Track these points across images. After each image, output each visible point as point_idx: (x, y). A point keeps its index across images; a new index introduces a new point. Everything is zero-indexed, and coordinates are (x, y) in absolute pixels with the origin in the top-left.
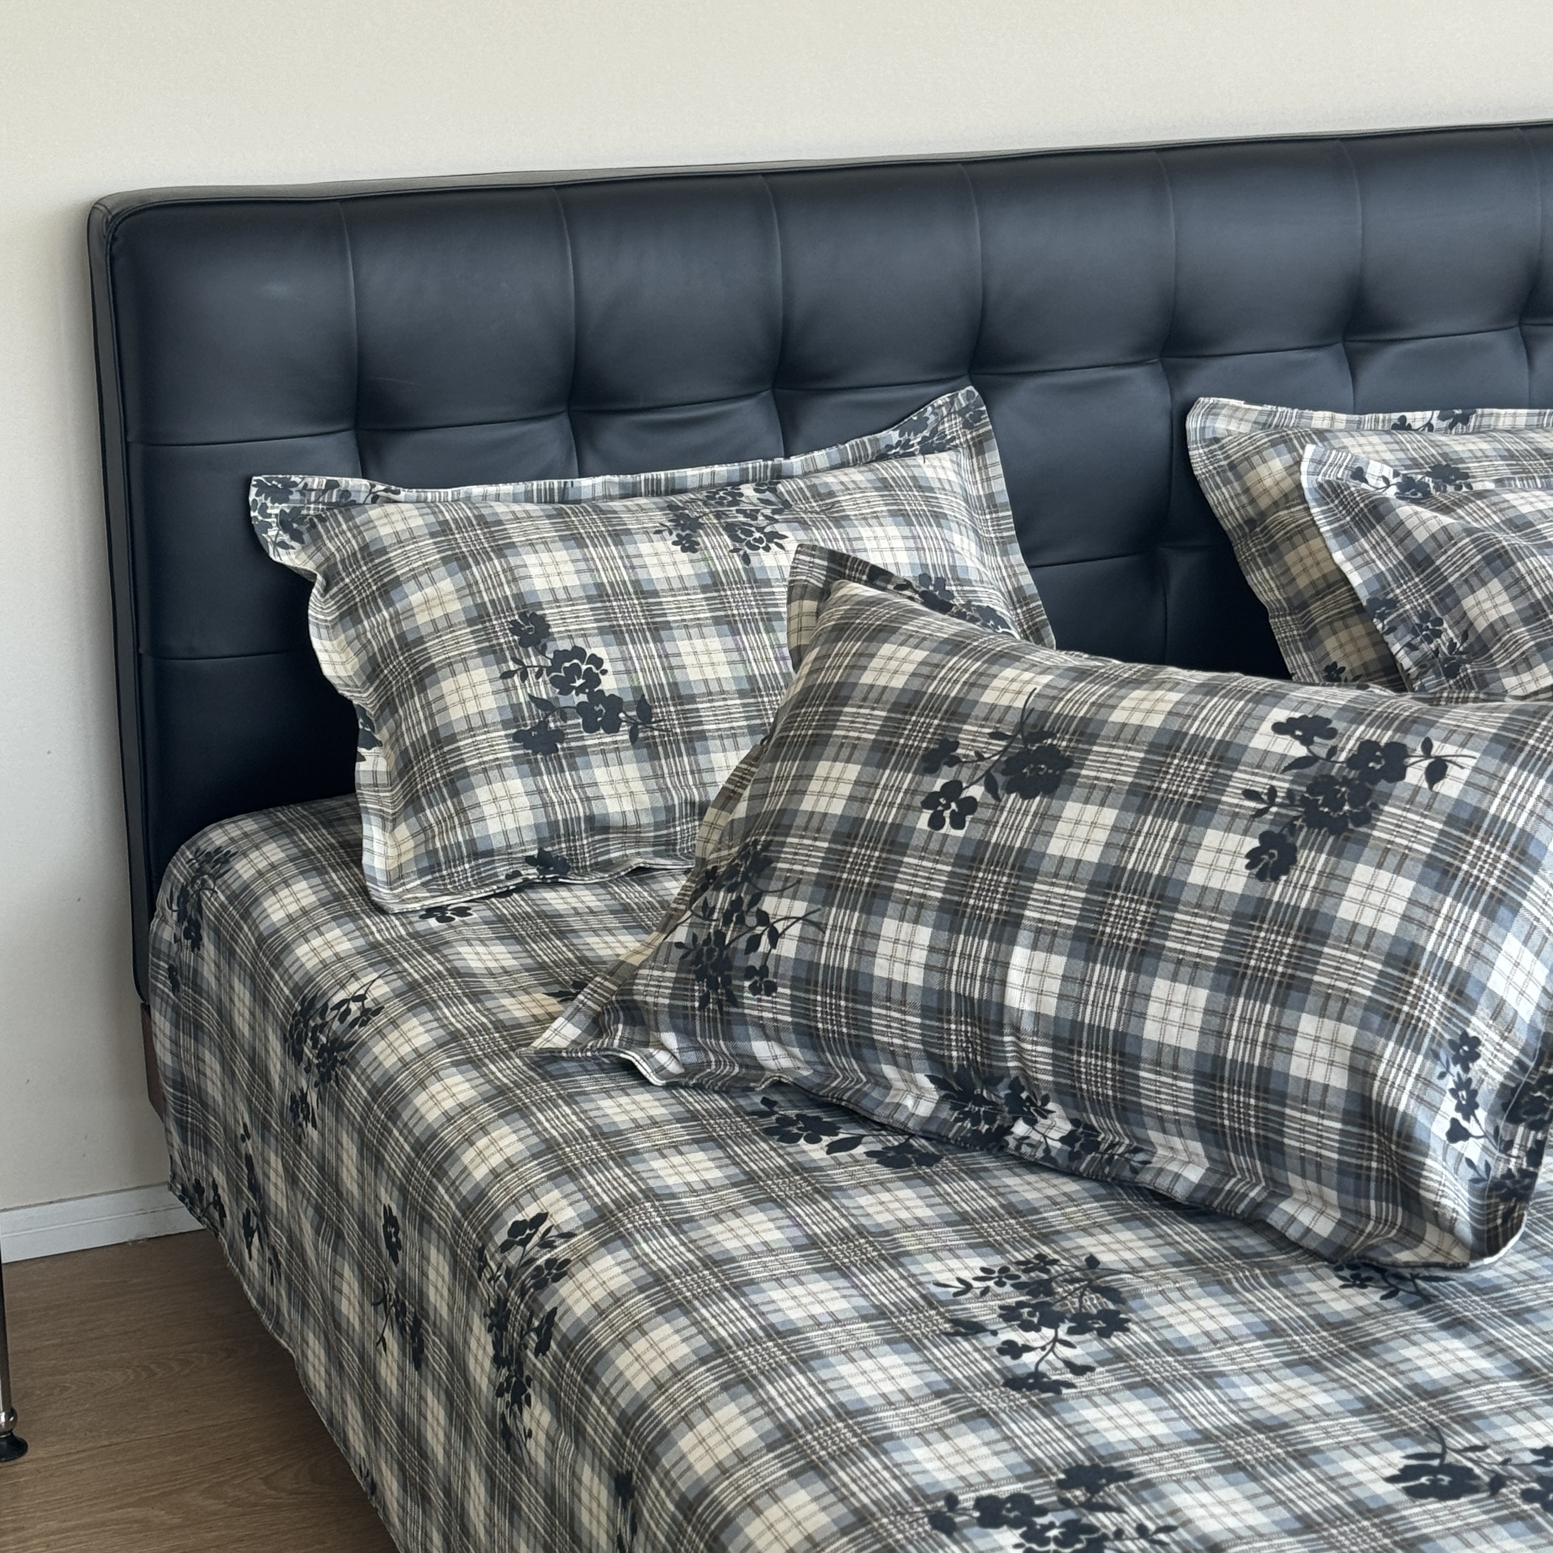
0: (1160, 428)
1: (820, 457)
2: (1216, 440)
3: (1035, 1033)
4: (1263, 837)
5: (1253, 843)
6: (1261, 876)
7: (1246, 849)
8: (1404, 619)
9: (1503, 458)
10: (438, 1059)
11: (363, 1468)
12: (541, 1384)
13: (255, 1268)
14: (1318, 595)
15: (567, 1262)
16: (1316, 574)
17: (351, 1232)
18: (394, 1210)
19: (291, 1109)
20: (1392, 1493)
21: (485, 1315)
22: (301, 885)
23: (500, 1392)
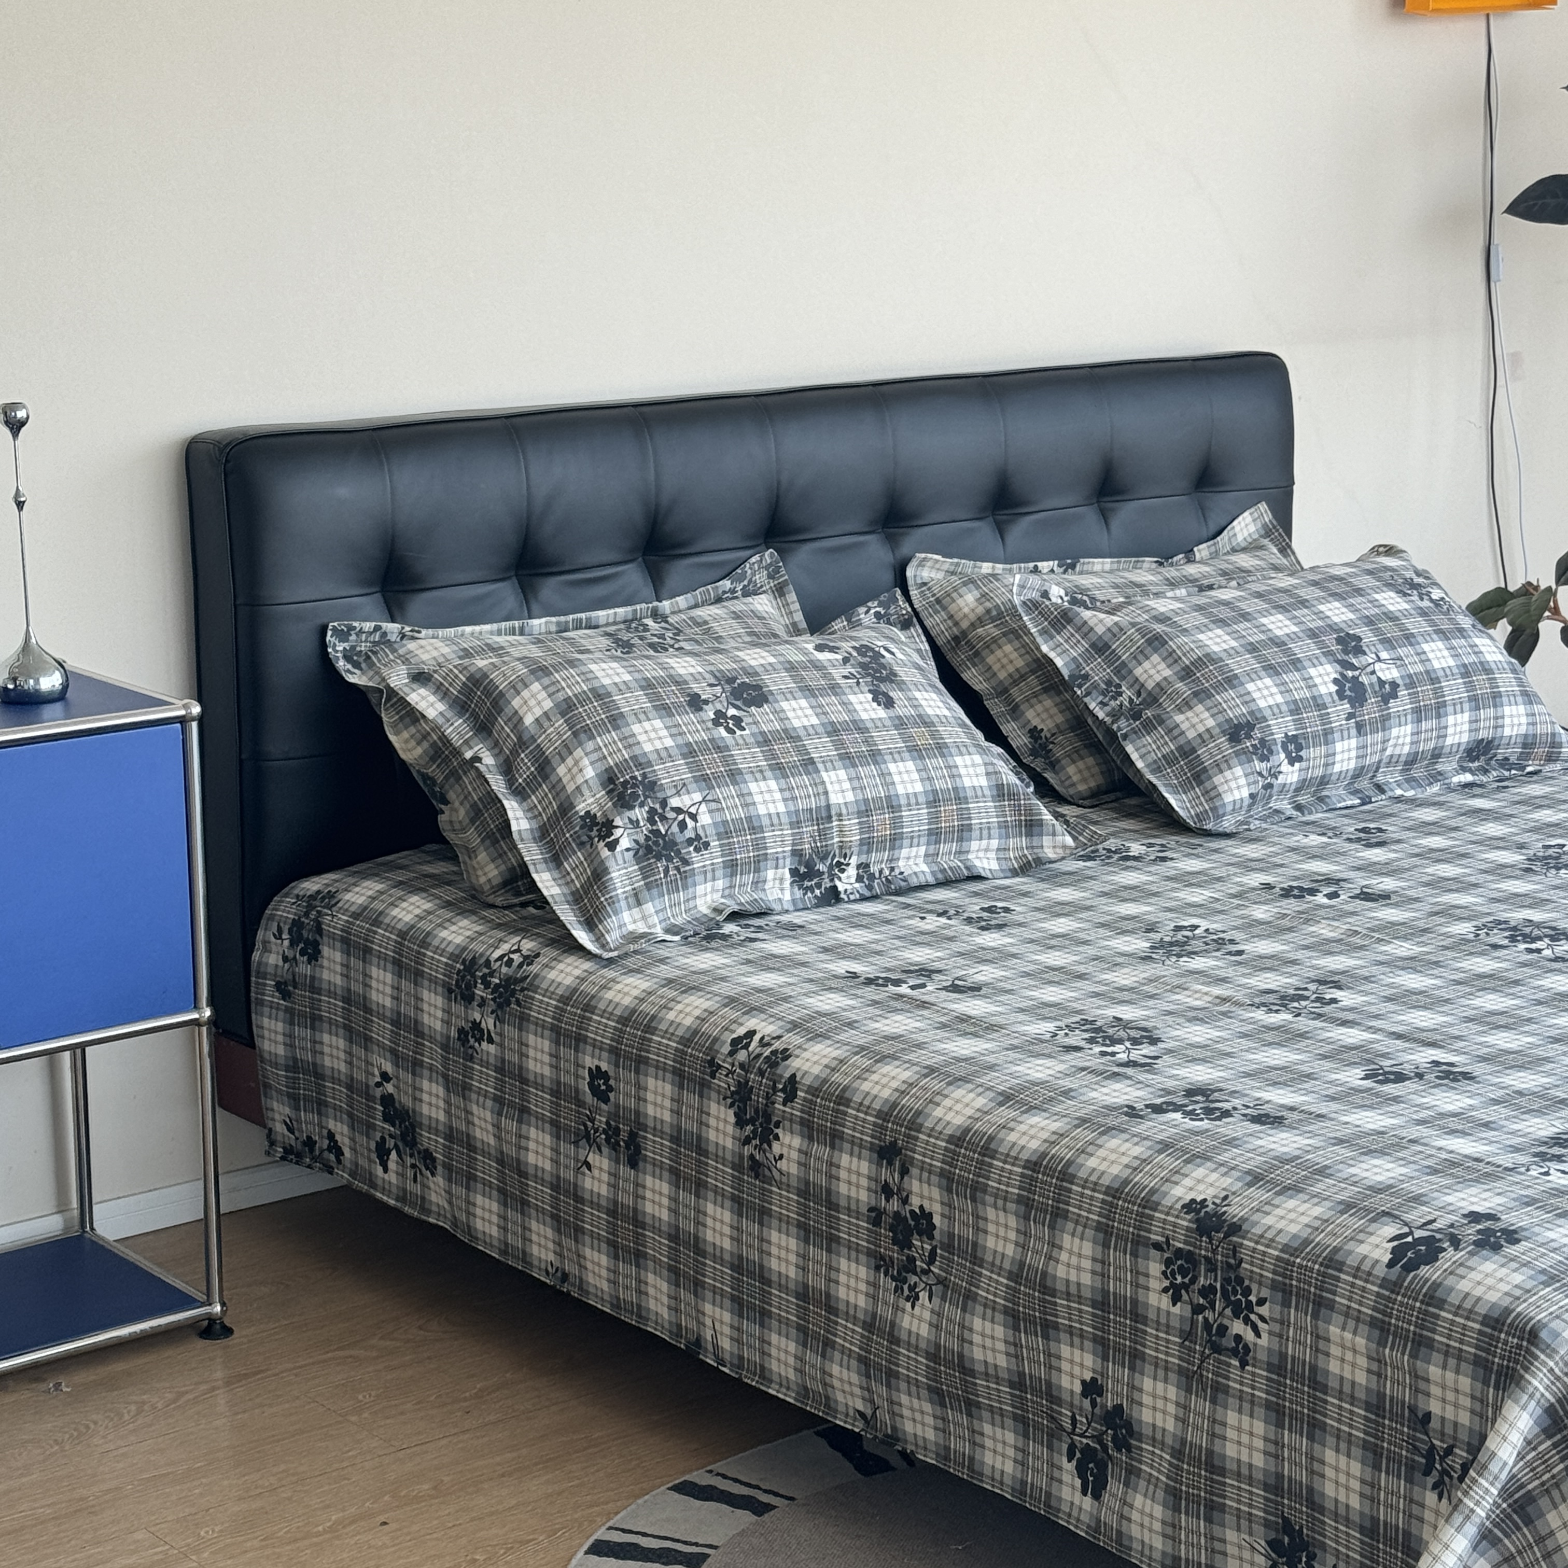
0: (888, 577)
1: (682, 601)
2: (925, 584)
8: (1095, 686)
9: (1113, 588)
10: (609, 973)
11: (550, 1269)
12: (791, 1121)
13: (392, 1177)
14: (1015, 683)
15: (786, 1050)
16: (1011, 669)
17: (541, 1103)
18: (604, 1066)
19: (459, 1039)
20: (1368, 1083)
21: (724, 1099)
22: (415, 899)
23: (747, 1141)
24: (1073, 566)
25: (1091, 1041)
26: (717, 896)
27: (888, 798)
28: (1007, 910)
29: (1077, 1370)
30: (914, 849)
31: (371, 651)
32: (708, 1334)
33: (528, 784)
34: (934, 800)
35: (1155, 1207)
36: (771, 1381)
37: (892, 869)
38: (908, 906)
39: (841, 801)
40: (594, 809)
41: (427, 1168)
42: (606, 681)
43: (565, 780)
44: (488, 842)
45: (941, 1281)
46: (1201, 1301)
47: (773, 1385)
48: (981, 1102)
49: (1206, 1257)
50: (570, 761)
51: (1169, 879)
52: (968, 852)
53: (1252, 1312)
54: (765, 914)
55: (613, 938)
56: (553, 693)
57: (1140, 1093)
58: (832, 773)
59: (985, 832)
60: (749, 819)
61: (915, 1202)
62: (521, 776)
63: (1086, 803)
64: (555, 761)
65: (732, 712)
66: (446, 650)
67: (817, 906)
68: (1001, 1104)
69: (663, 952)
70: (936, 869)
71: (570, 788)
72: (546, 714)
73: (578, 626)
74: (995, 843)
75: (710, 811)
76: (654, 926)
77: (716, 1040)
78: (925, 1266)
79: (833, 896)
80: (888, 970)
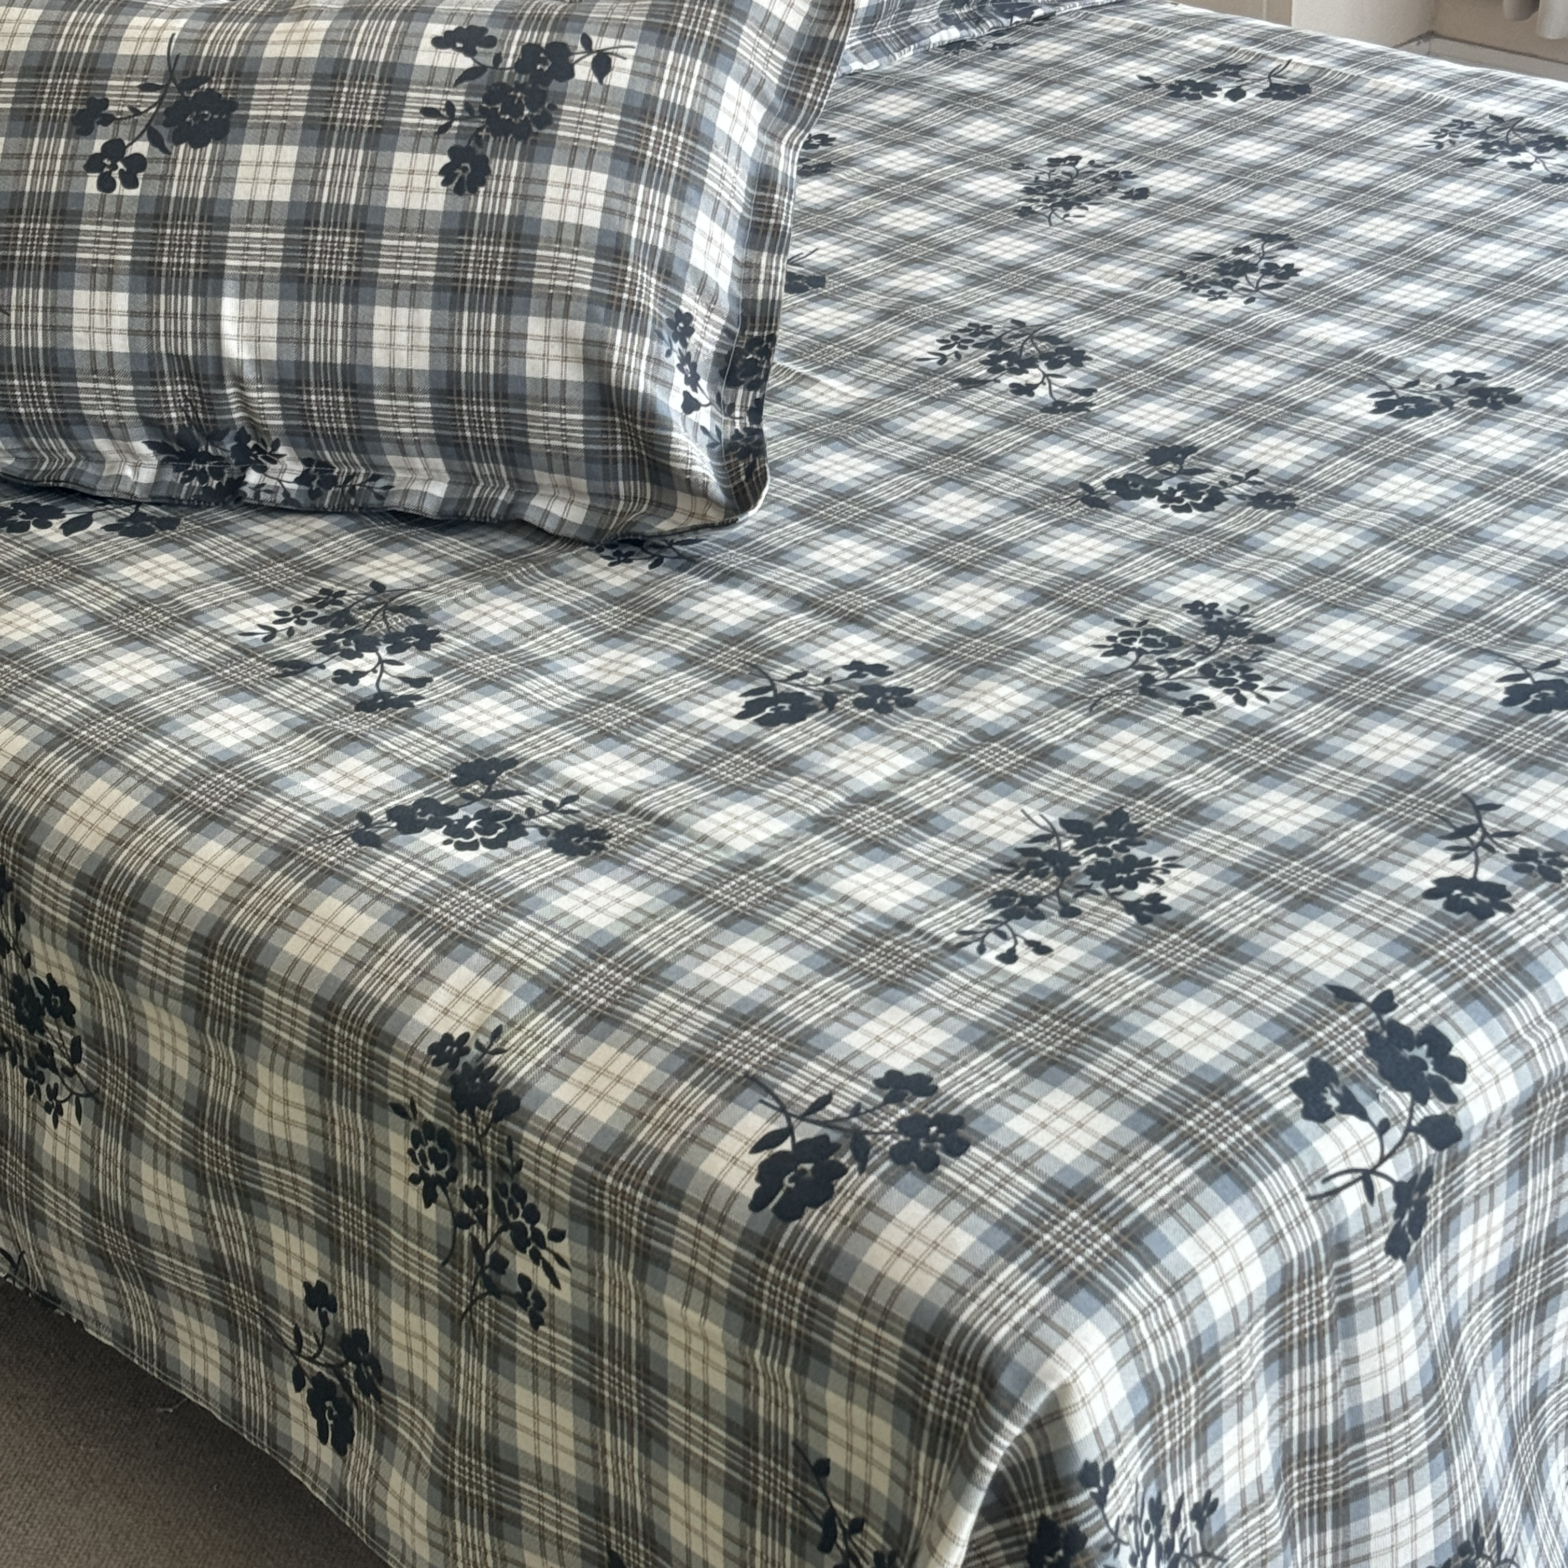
3: (259, 381)
4: (452, 152)
5: (443, 160)
6: (459, 191)
7: (438, 167)
20: (747, 727)
25: (328, 645)
29: (296, 1266)
35: (389, 1043)
45: (92, 1093)
48: (128, 806)
49: (470, 1146)
53: (544, 1246)
57: (383, 780)
61: (41, 968)
68: (160, 810)
78: (66, 1063)
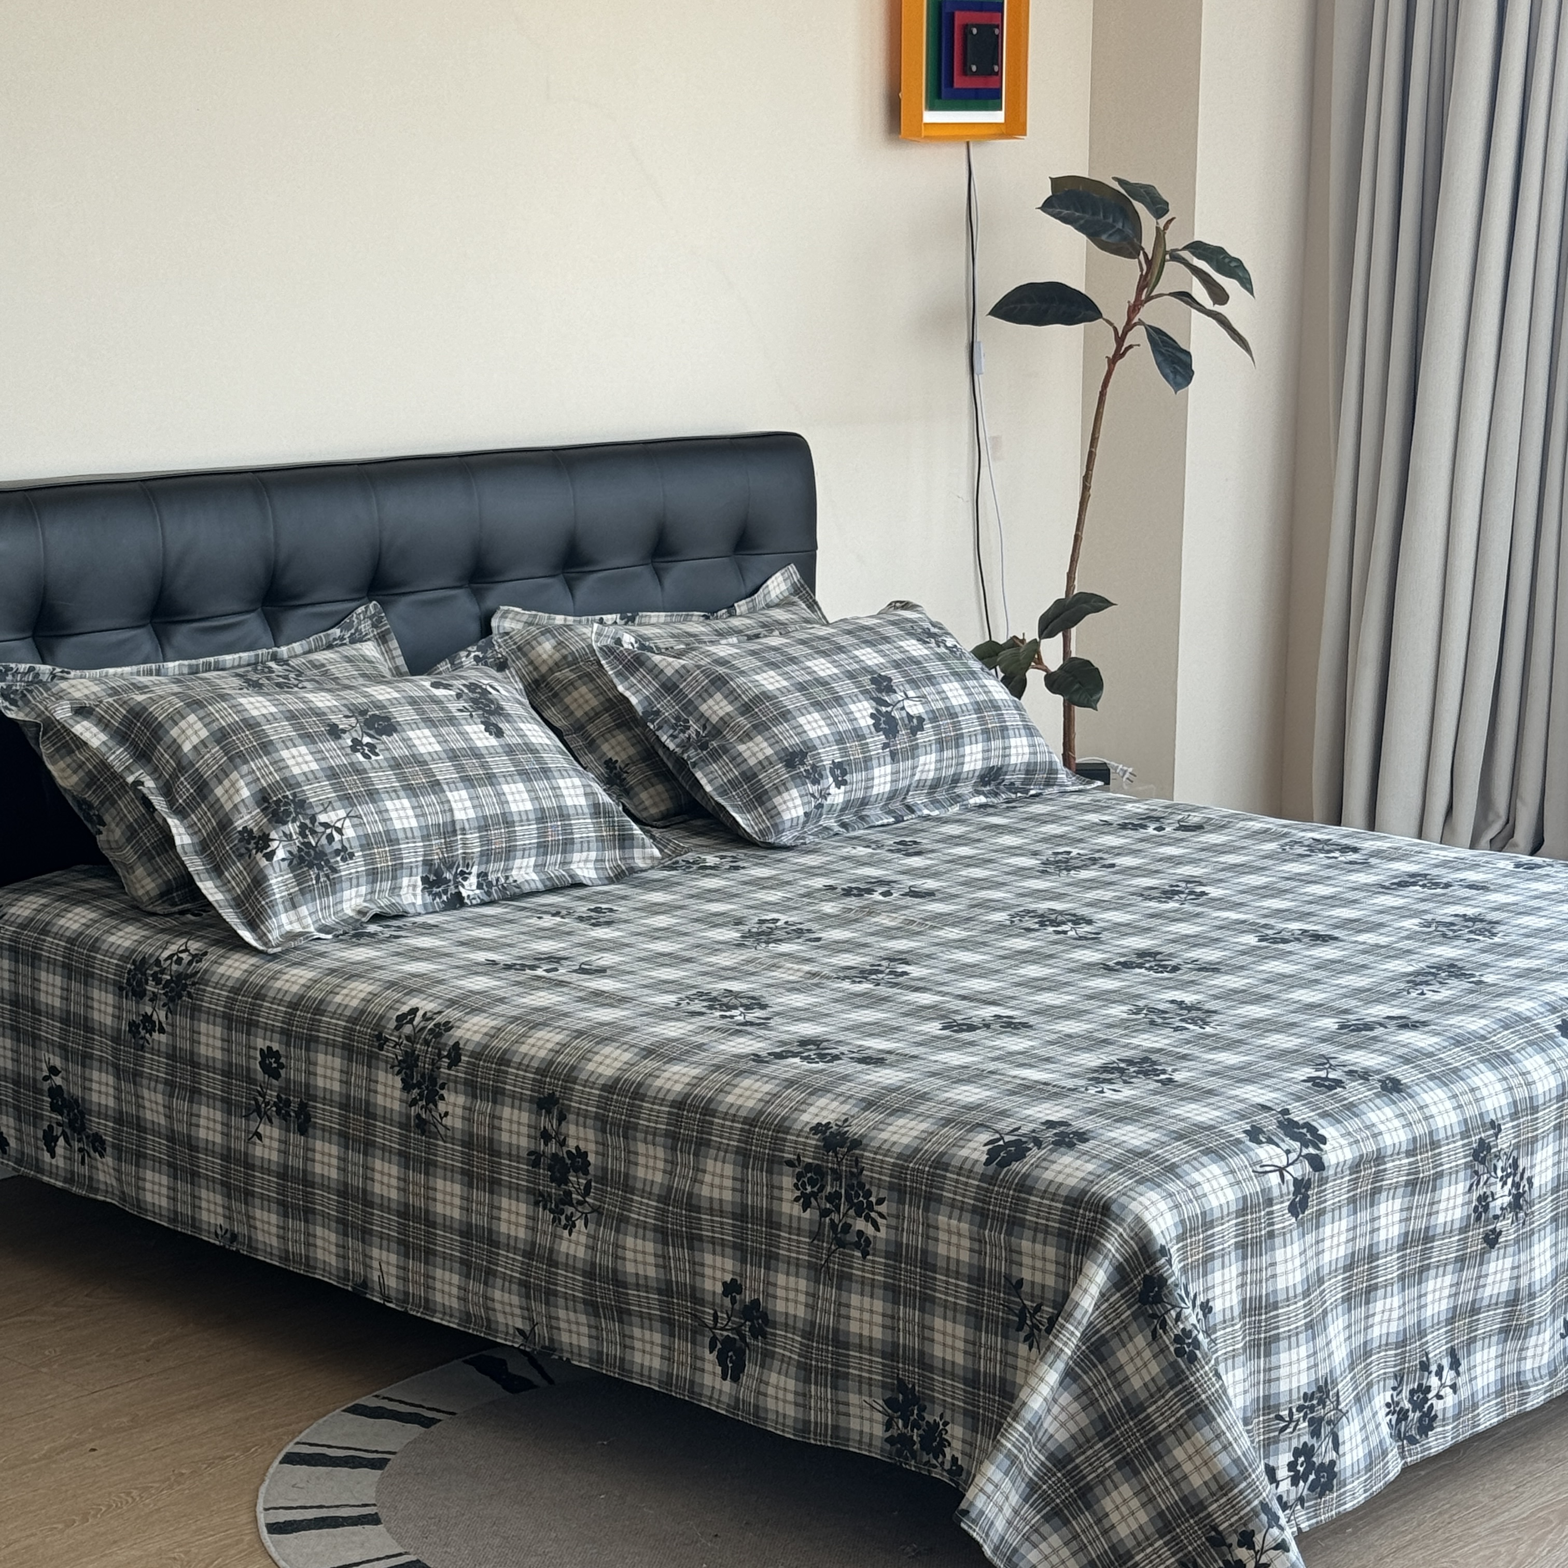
0: (474, 627)
1: (297, 647)
2: (507, 634)
8: (666, 721)
9: (672, 637)
10: (275, 966)
11: (219, 1232)
12: (456, 1082)
13: (60, 1162)
14: (591, 720)
15: (448, 1022)
16: (587, 708)
17: (212, 1083)
18: (275, 1047)
19: (130, 1031)
20: (946, 1033)
21: (392, 1067)
22: (79, 910)
23: (414, 1103)
24: (632, 619)
25: (711, 1007)
26: (360, 901)
27: (504, 814)
28: (611, 910)
29: (718, 1274)
30: (526, 860)
31: (27, 690)
32: (375, 1275)
33: (187, 804)
34: (542, 817)
35: (787, 1131)
36: (435, 1311)
37: (507, 878)
38: (524, 909)
39: (464, 818)
40: (251, 825)
41: (95, 1150)
42: (255, 713)
43: (223, 800)
44: (144, 859)
45: (595, 1209)
46: (828, 1206)
47: (437, 1315)
48: (627, 1056)
49: (831, 1169)
50: (226, 783)
51: (745, 883)
52: (571, 863)
53: (873, 1210)
54: (402, 916)
55: (274, 936)
56: (210, 723)
57: (761, 1045)
58: (455, 793)
59: (585, 845)
60: (387, 832)
61: (572, 1143)
62: (181, 797)
63: (658, 823)
64: (213, 783)
65: (366, 740)
66: (96, 689)
67: (444, 910)
68: (645, 1058)
69: (322, 948)
70: (544, 877)
71: (228, 806)
72: (202, 742)
73: (208, 668)
74: (593, 855)
75: (354, 826)
76: (308, 926)
77: (382, 1017)
78: (580, 1198)
79: (458, 901)
80: (521, 958)
